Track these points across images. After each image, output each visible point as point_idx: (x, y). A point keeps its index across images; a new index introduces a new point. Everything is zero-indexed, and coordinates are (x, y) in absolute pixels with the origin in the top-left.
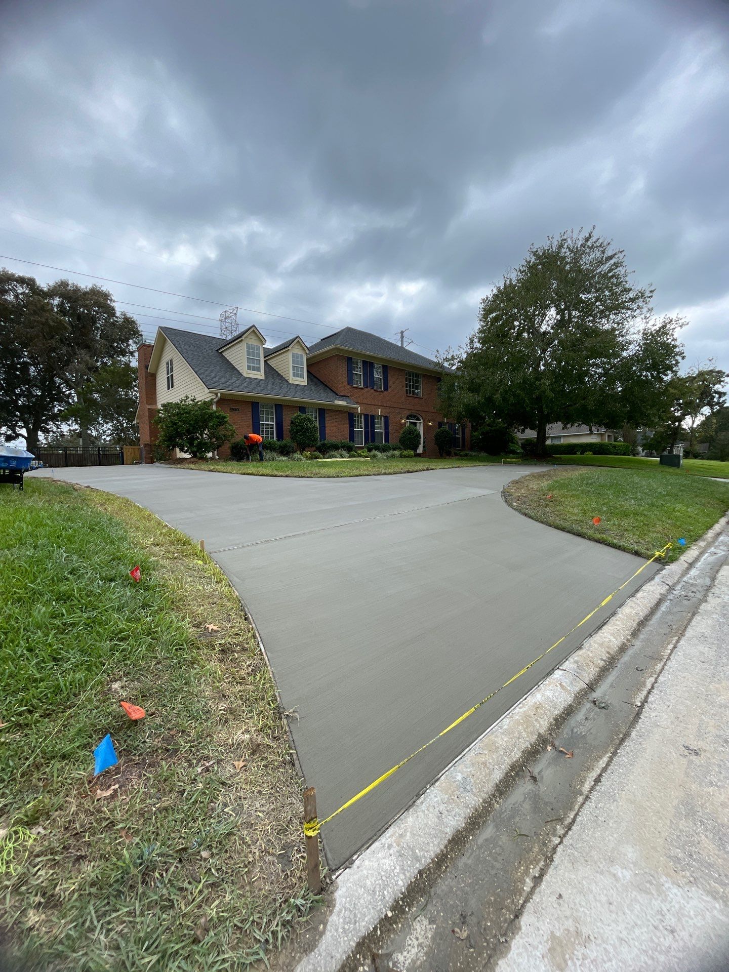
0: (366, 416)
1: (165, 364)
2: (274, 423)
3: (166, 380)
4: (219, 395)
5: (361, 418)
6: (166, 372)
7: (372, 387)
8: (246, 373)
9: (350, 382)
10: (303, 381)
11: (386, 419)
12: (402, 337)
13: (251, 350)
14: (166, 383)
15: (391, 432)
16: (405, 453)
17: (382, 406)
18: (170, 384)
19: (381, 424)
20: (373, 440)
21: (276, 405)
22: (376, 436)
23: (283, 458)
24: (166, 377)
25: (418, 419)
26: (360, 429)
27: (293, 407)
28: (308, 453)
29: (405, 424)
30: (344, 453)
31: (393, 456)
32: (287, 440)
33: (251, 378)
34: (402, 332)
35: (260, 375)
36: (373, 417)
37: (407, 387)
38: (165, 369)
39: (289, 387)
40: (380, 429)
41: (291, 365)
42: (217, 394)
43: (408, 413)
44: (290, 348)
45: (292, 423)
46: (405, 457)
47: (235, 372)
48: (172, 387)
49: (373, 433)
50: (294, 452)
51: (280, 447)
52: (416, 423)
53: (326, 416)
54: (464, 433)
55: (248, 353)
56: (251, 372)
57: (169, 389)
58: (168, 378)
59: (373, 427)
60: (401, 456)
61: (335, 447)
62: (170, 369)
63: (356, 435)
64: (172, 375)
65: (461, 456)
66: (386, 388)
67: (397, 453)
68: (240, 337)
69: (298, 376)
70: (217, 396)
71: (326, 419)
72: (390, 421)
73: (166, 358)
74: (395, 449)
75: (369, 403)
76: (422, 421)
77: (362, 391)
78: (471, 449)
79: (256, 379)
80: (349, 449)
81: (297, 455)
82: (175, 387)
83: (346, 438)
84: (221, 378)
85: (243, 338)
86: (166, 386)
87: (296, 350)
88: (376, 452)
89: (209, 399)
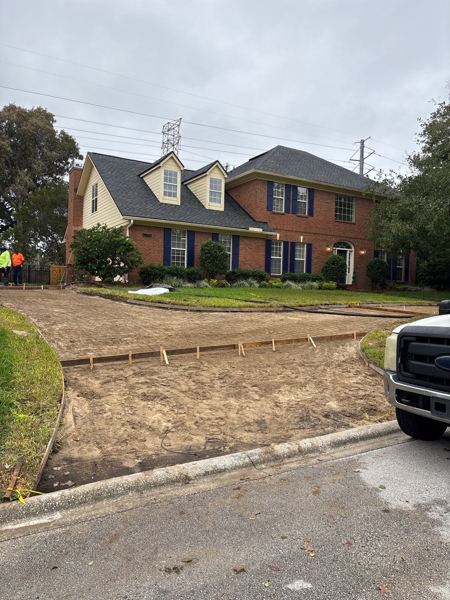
0: (286, 244)
1: (91, 187)
2: (186, 249)
3: (91, 204)
4: (132, 221)
5: (280, 245)
6: (91, 195)
7: (295, 212)
8: (162, 199)
9: (270, 207)
10: (220, 206)
11: (309, 247)
12: (362, 147)
13: (169, 176)
14: (91, 206)
15: (314, 261)
16: (325, 284)
17: (304, 233)
18: (95, 208)
19: (303, 252)
20: (292, 270)
21: (188, 231)
22: (297, 265)
23: (189, 285)
24: (91, 201)
25: (349, 247)
26: (278, 257)
27: (206, 233)
28: (215, 281)
29: (331, 252)
30: (254, 282)
31: (311, 287)
32: (196, 268)
33: (166, 204)
34: (362, 142)
35: (176, 201)
36: (293, 245)
37: (336, 211)
38: (91, 193)
39: (204, 213)
40: (301, 257)
41: (208, 190)
42: (130, 220)
43: (336, 240)
44: (208, 173)
45: (202, 250)
46: (326, 288)
47: (152, 198)
48: (96, 210)
49: (293, 260)
50: (201, 279)
51: (188, 274)
52: (346, 251)
53: (241, 242)
54: (407, 264)
55: (165, 179)
56: (167, 197)
57: (93, 212)
58: (93, 201)
59: (293, 255)
60: (320, 288)
61: (245, 276)
62: (95, 193)
63: (273, 263)
64: (96, 199)
65: (398, 290)
66: (311, 213)
67: (315, 284)
68: (159, 164)
69: (215, 202)
70: (130, 222)
71: (240, 246)
72: (313, 249)
73: (92, 182)
74: (314, 280)
75: (291, 229)
76: (353, 249)
77: (282, 216)
78: (417, 283)
79: (171, 205)
80: (260, 278)
81: (204, 283)
82: (98, 210)
83: (261, 267)
84: (137, 204)
85: (161, 165)
86: (91, 209)
87: (215, 175)
88: (291, 283)
89: (119, 226)
